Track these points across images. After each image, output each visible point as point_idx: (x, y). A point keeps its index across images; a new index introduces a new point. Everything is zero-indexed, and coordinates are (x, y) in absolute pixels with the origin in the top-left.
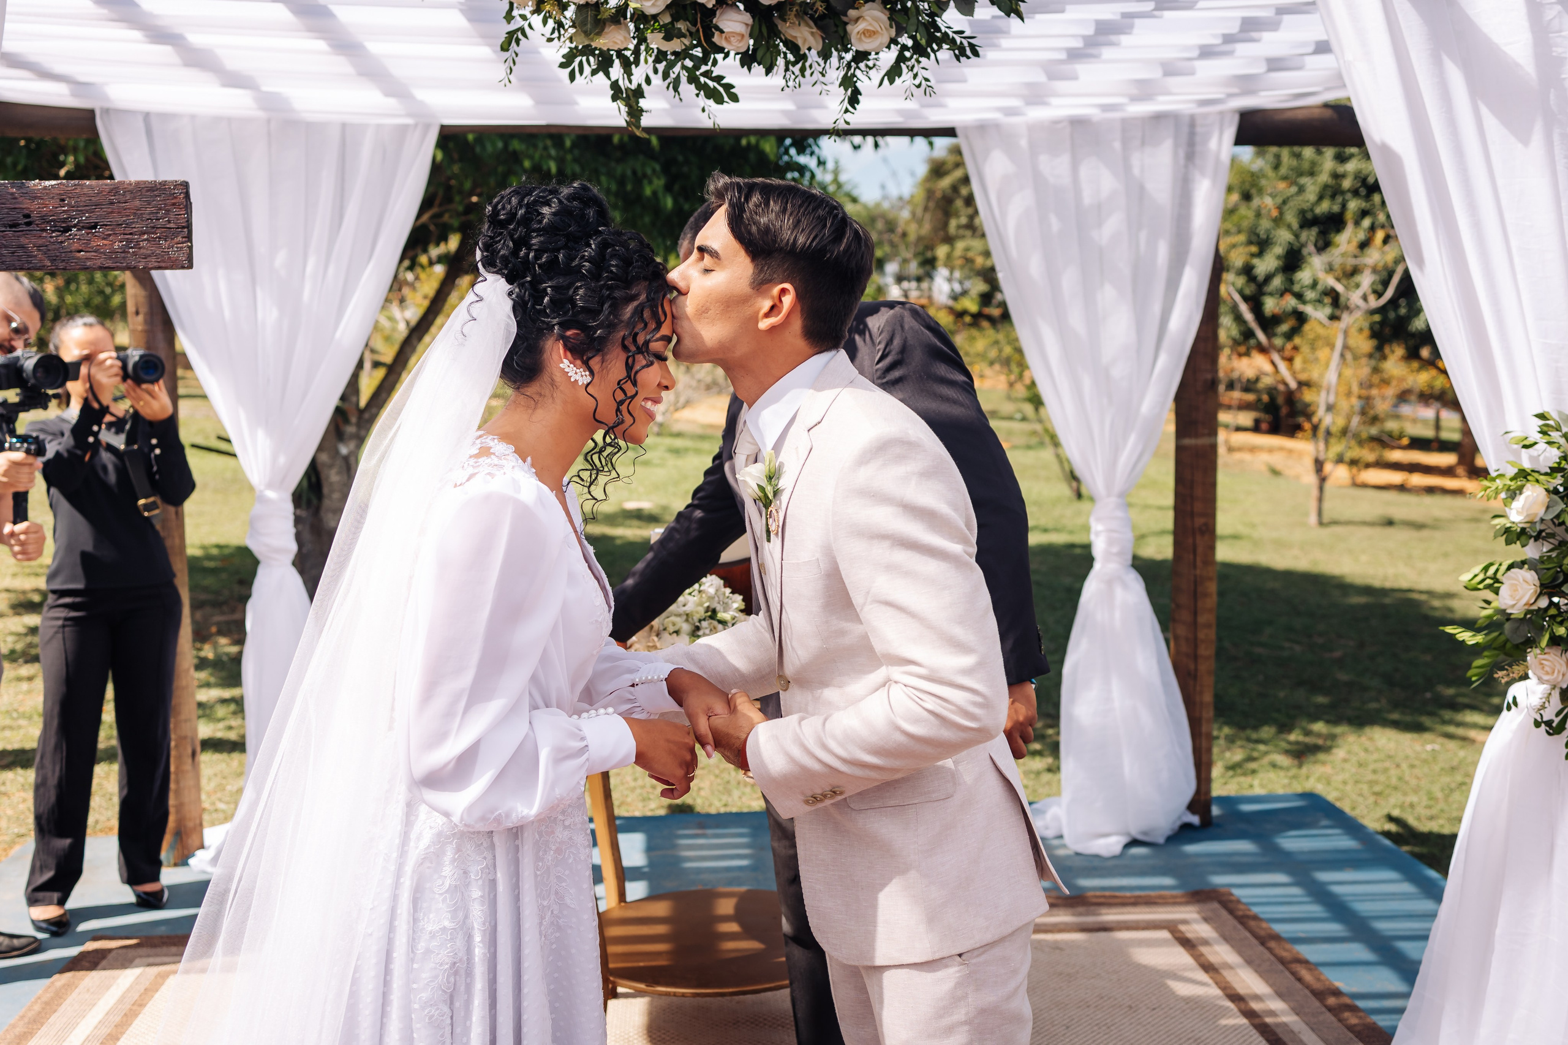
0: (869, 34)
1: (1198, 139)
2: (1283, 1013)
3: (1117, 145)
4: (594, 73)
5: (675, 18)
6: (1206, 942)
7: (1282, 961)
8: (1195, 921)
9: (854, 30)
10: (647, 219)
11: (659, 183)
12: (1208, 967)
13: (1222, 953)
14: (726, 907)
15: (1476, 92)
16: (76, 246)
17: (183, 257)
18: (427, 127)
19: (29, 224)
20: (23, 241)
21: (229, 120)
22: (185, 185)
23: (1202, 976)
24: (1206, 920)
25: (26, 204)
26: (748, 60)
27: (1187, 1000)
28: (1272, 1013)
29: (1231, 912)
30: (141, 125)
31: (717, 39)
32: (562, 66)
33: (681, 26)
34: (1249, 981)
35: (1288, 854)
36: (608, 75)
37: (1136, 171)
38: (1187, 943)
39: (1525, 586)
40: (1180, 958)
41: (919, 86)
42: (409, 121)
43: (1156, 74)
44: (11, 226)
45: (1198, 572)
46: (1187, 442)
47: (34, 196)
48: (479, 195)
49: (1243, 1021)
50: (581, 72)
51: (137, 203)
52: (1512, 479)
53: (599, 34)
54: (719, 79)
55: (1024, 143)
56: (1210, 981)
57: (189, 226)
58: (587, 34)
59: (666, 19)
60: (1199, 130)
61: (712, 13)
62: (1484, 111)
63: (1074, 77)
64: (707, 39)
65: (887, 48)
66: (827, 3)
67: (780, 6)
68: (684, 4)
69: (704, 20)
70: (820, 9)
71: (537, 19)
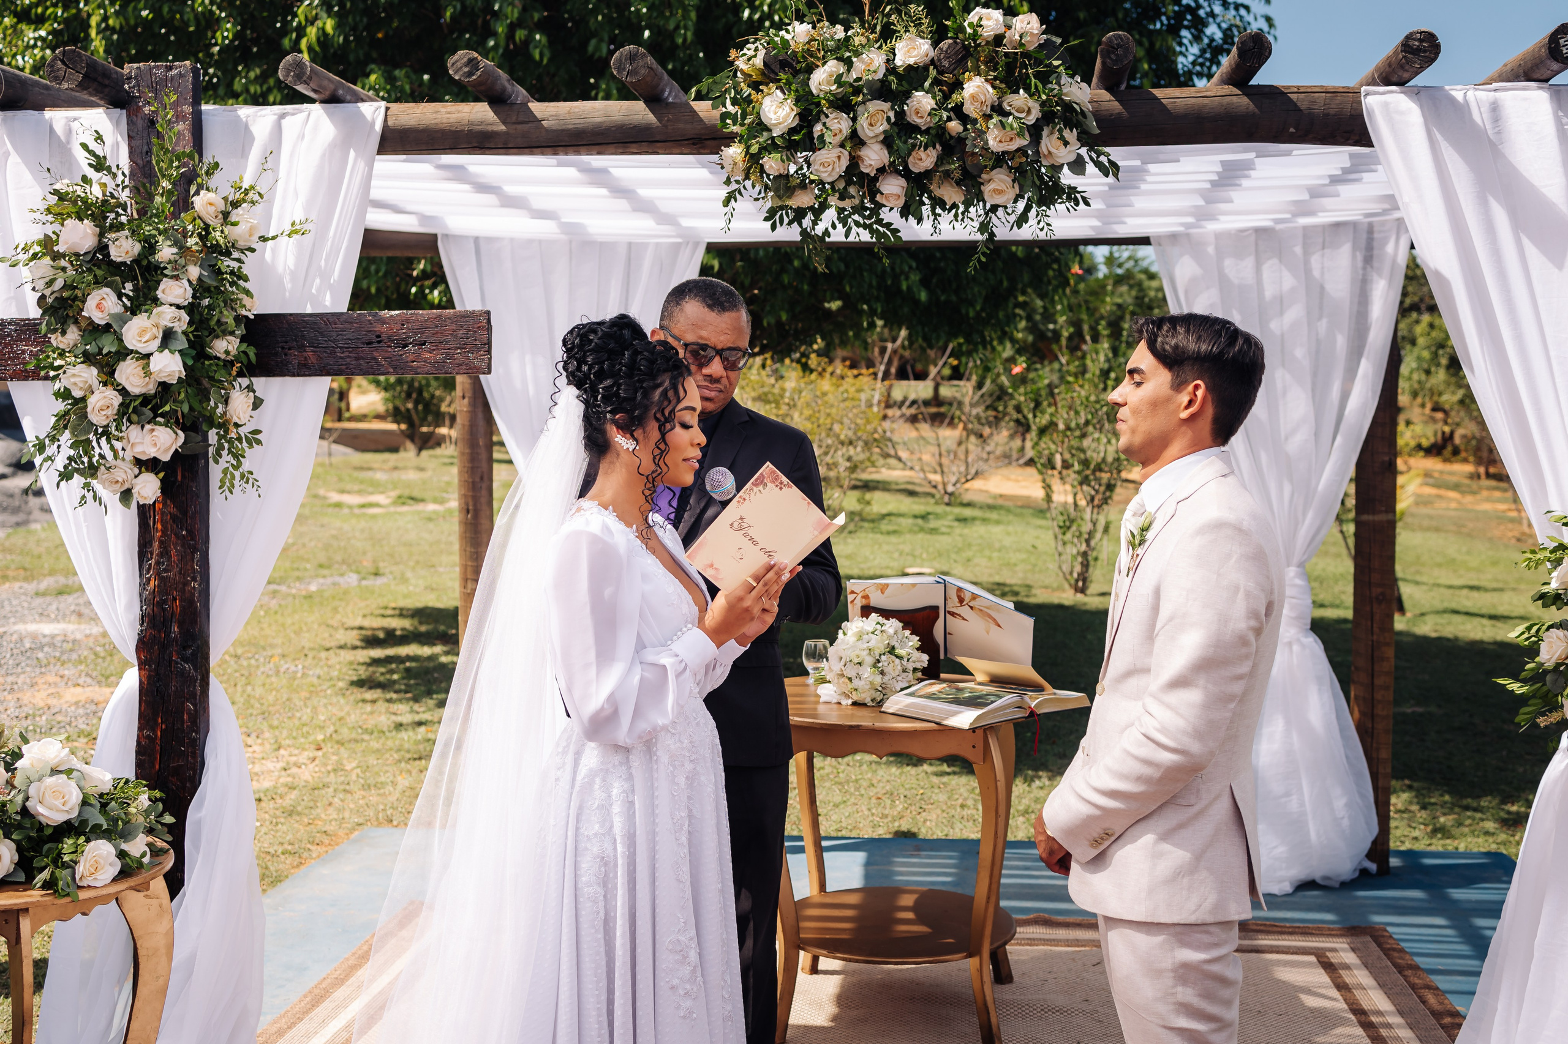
0: (1000, 192)
1: (1375, 244)
2: (1399, 1026)
3: (1298, 250)
4: (790, 223)
5: (849, 183)
6: (1347, 967)
7: (1413, 987)
8: (1343, 950)
9: (987, 189)
10: (906, 310)
12: (1342, 987)
13: (1360, 977)
14: (908, 900)
15: (1518, 225)
16: (411, 358)
17: (483, 365)
18: (697, 244)
19: (379, 342)
20: (375, 354)
21: (540, 242)
22: (488, 313)
23: (1334, 993)
24: (1353, 950)
25: (378, 328)
26: (905, 212)
27: (1313, 1010)
28: (1389, 1026)
29: (1380, 945)
30: (472, 245)
31: (878, 198)
32: (766, 219)
33: (852, 190)
34: (1376, 1000)
35: (1455, 902)
36: (800, 225)
37: (1316, 273)
38: (1329, 967)
39: (1559, 643)
40: (1321, 977)
41: (1042, 230)
42: (679, 240)
43: (1306, 196)
44: (368, 344)
45: (1375, 637)
46: (1365, 517)
47: (383, 321)
48: (759, 289)
49: (1359, 1031)
50: (781, 223)
51: (454, 327)
52: (1551, 552)
53: (790, 197)
54: (888, 225)
55: (1211, 250)
56: (1340, 998)
57: (489, 343)
58: (780, 197)
59: (841, 185)
60: (1376, 235)
61: (875, 179)
62: (1526, 241)
63: (1231, 201)
64: (872, 201)
65: (1016, 201)
66: (964, 169)
67: (928, 174)
68: (853, 174)
69: (870, 184)
70: (957, 175)
71: (748, 183)
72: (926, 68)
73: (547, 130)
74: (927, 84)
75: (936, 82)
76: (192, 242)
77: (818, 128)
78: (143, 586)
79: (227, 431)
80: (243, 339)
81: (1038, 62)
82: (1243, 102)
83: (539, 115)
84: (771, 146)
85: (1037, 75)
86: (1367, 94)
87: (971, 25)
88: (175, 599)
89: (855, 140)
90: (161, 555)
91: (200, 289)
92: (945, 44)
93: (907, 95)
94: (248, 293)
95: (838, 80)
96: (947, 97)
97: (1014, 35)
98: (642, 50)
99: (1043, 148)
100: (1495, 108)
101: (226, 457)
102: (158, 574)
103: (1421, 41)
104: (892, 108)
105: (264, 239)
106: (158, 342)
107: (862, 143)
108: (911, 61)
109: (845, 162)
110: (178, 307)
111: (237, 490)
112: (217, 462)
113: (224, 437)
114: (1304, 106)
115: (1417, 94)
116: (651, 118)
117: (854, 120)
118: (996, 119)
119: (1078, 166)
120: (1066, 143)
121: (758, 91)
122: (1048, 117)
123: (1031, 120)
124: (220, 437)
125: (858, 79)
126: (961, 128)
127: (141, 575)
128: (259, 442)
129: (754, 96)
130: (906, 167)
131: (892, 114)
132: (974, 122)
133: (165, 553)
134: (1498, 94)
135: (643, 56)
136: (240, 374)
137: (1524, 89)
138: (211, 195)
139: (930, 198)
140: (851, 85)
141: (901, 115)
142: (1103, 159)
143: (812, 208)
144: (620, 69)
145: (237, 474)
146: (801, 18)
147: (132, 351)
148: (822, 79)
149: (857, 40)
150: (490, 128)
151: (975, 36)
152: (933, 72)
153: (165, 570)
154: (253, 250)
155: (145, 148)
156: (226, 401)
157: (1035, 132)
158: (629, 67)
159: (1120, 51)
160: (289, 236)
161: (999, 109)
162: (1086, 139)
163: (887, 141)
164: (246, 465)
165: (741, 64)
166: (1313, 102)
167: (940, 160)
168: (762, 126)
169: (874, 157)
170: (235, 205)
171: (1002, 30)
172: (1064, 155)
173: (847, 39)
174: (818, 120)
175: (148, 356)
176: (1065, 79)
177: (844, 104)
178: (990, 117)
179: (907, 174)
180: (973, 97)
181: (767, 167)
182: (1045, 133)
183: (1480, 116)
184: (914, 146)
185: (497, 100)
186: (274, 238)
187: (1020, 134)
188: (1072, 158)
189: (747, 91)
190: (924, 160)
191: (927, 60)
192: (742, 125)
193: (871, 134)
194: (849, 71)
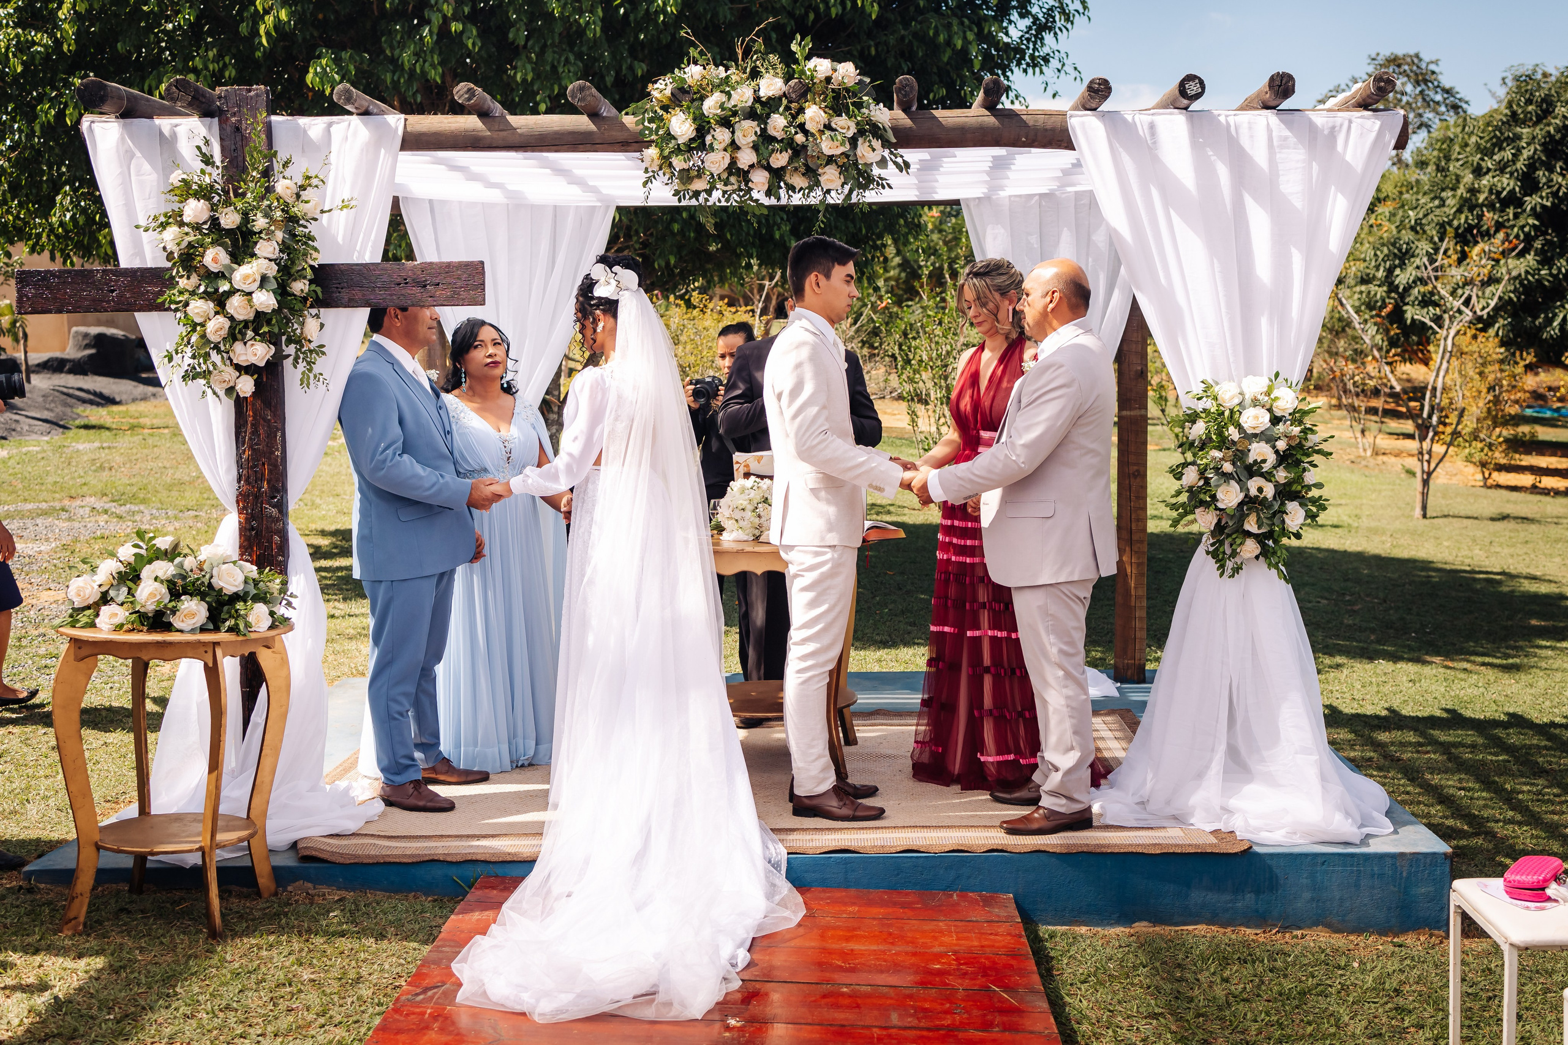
0: (832, 181)
5: (730, 174)
11: (786, 228)
16: (429, 294)
17: (480, 299)
18: (608, 207)
19: (406, 283)
20: (404, 292)
21: (485, 204)
22: (482, 263)
25: (405, 273)
31: (750, 184)
33: (733, 179)
42: (599, 204)
44: (398, 285)
45: (1132, 504)
47: (409, 269)
50: (685, 197)
51: (459, 273)
53: (690, 183)
54: (756, 200)
55: (1007, 209)
57: (483, 284)
58: (684, 184)
59: (724, 176)
61: (748, 172)
64: (746, 185)
65: (842, 186)
66: (806, 165)
67: (783, 168)
68: (733, 168)
69: (744, 175)
70: (803, 170)
71: (661, 173)
72: (780, 98)
73: (521, 135)
74: (781, 109)
75: (787, 108)
76: (278, 214)
77: (708, 139)
78: (239, 456)
79: (302, 346)
80: (311, 282)
81: (855, 95)
82: (991, 120)
83: (514, 125)
84: (678, 150)
85: (854, 104)
86: (1071, 116)
87: (809, 69)
88: (264, 464)
89: (734, 146)
90: (252, 433)
91: (284, 247)
92: (792, 83)
93: (768, 116)
94: (316, 250)
95: (722, 107)
96: (794, 117)
97: (837, 77)
98: (588, 84)
99: (859, 152)
100: (1152, 127)
101: (302, 366)
102: (251, 447)
103: (1099, 84)
104: (759, 125)
105: (322, 212)
106: (258, 283)
107: (738, 148)
108: (770, 94)
109: (727, 161)
110: (270, 260)
111: (312, 386)
112: (296, 367)
113: (300, 350)
114: (1031, 123)
115: (1104, 116)
116: (592, 127)
117: (733, 133)
118: (828, 133)
119: (883, 163)
120: (874, 150)
121: (667, 112)
122: (861, 132)
123: (850, 134)
124: (297, 350)
125: (735, 106)
126: (804, 139)
127: (237, 448)
128: (324, 353)
129: (665, 116)
130: (768, 163)
131: (758, 130)
132: (813, 135)
133: (255, 432)
134: (1155, 118)
135: (589, 88)
136: (312, 306)
137: (1171, 114)
138: (287, 182)
139: (785, 184)
140: (730, 110)
141: (764, 131)
142: (899, 160)
143: (705, 191)
144: (573, 97)
145: (311, 375)
146: (696, 63)
147: (238, 290)
148: (711, 105)
149: (734, 78)
150: (481, 134)
151: (812, 78)
152: (785, 101)
153: (256, 444)
154: (316, 219)
155: (233, 147)
156: (303, 324)
157: (853, 141)
158: (579, 96)
159: (907, 89)
160: (341, 209)
161: (828, 127)
162: (886, 144)
163: (755, 147)
164: (317, 369)
165: (655, 94)
166: (1036, 121)
167: (791, 160)
168: (669, 136)
169: (746, 158)
170: (303, 188)
171: (829, 74)
172: (872, 157)
173: (727, 77)
174: (708, 132)
175: (250, 294)
176: (872, 106)
177: (726, 122)
178: (822, 132)
179: (768, 168)
180: (811, 118)
181: (674, 164)
182: (860, 140)
183: (1143, 131)
184: (773, 151)
185: (484, 114)
186: (330, 211)
187: (843, 144)
188: (879, 158)
189: (660, 112)
190: (780, 160)
191: (781, 93)
192: (657, 134)
193: (744, 142)
194: (729, 98)
